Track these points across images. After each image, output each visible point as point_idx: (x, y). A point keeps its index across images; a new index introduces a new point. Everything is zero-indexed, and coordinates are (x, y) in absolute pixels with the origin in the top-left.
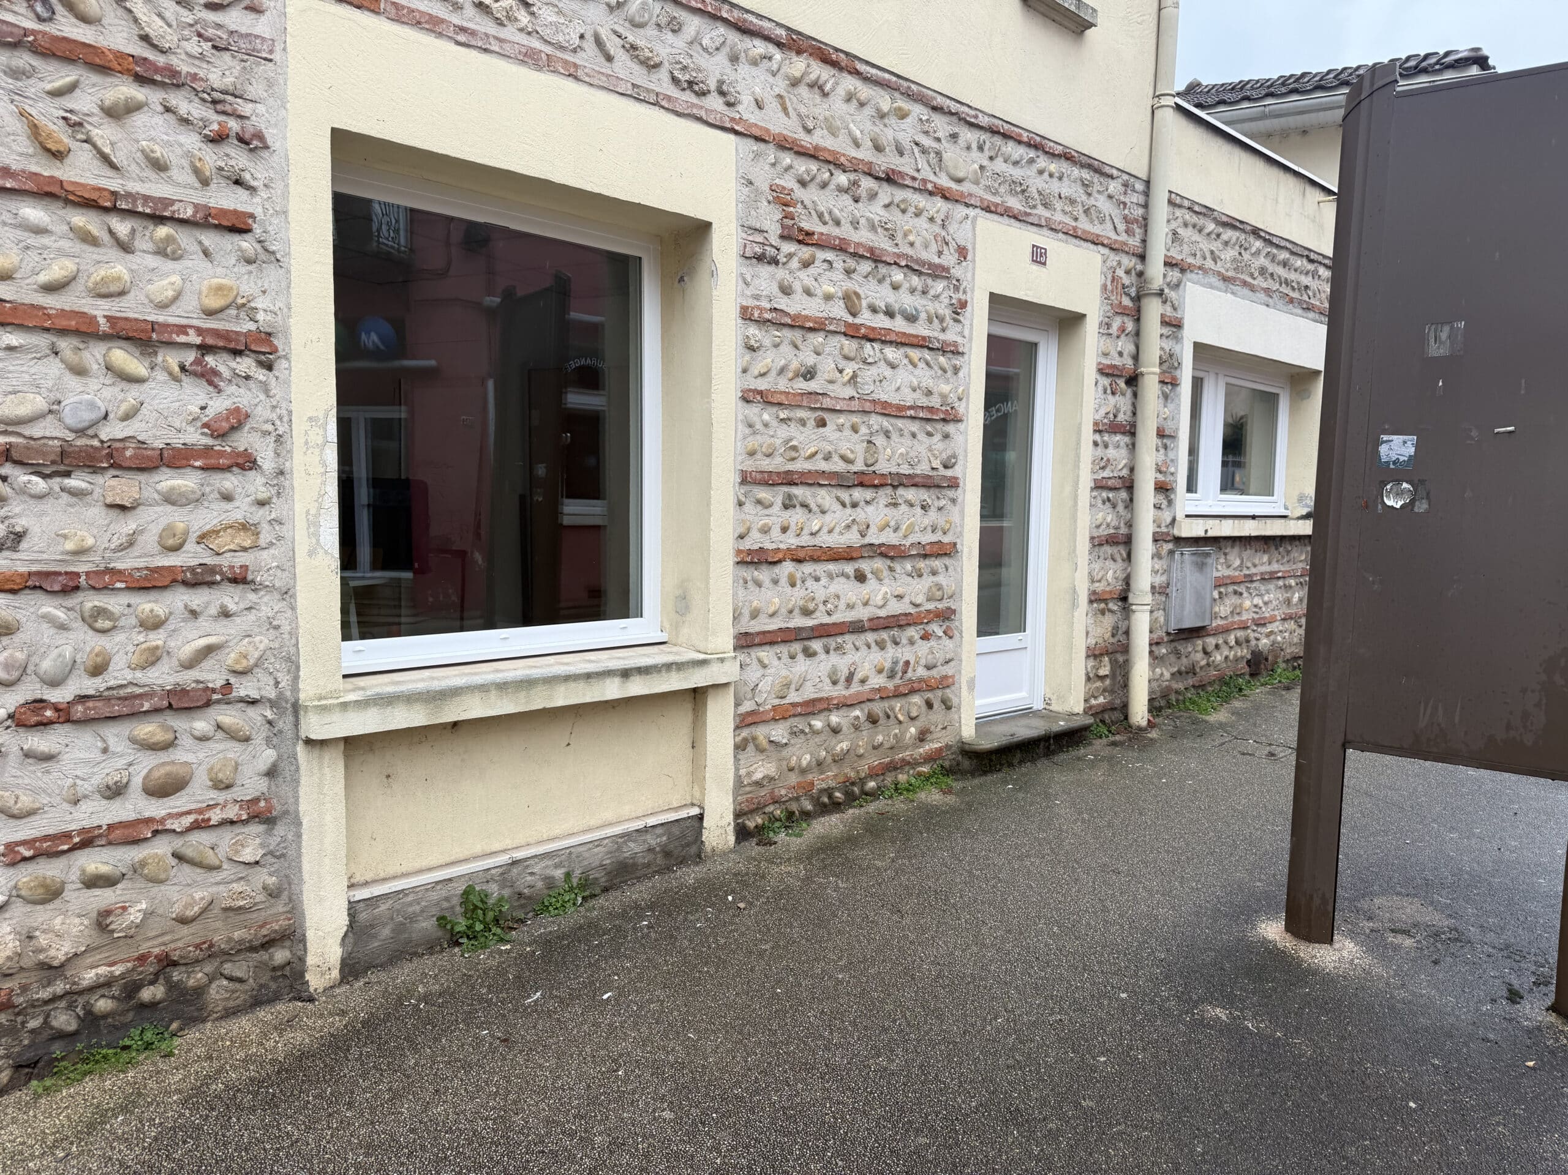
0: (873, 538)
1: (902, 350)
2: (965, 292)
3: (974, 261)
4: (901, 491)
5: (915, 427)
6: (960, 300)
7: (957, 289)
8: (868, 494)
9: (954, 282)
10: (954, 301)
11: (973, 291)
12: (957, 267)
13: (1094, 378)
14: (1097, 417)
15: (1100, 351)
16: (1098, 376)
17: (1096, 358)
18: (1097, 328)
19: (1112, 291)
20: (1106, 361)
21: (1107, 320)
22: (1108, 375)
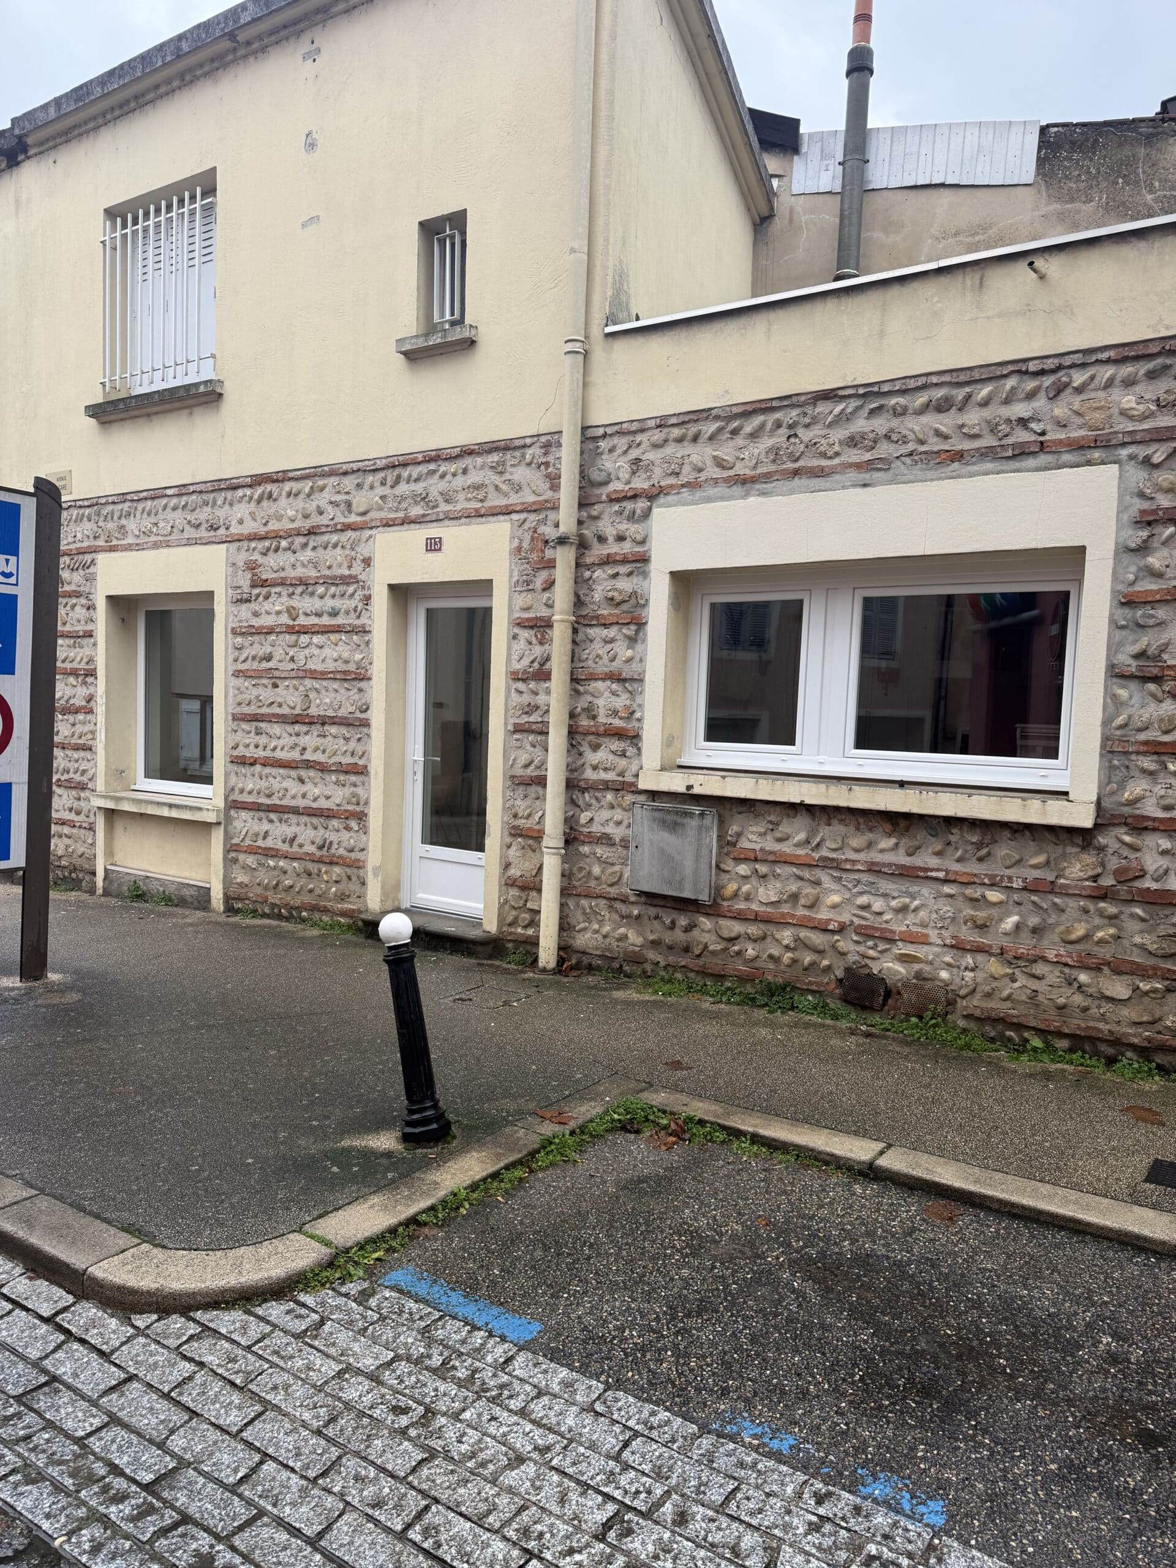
0: (308, 756)
1: (326, 636)
2: (369, 589)
3: (374, 566)
4: (326, 727)
5: (336, 685)
6: (365, 595)
7: (363, 588)
8: (305, 728)
9: (362, 584)
10: (362, 597)
11: (374, 586)
12: (363, 573)
13: (508, 633)
14: (517, 666)
15: (517, 608)
16: (517, 630)
17: (509, 615)
18: (510, 588)
19: (532, 550)
20: (526, 615)
21: (525, 577)
22: (532, 627)
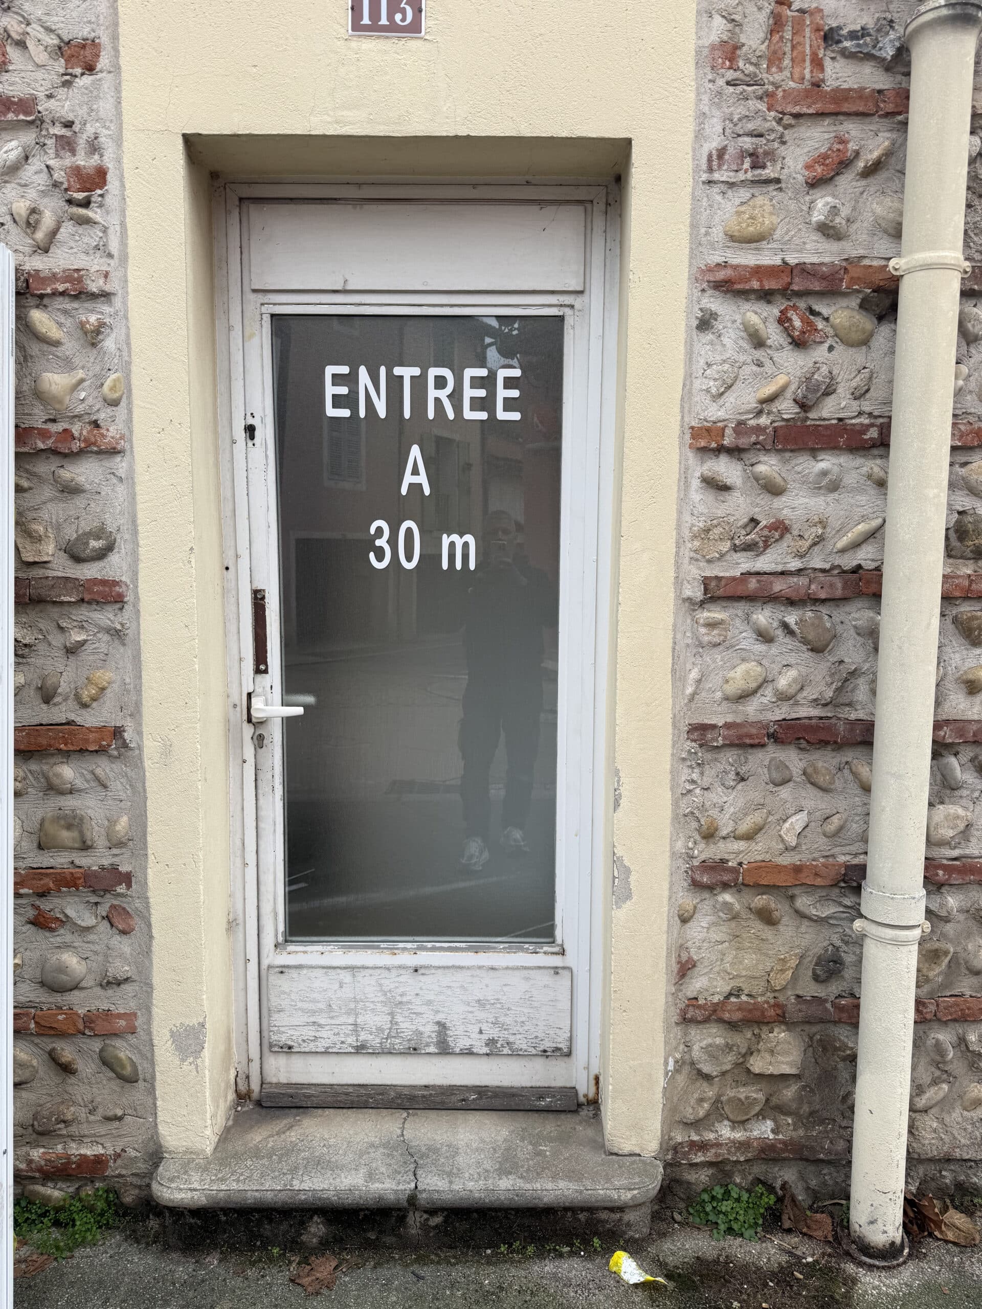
2: (94, 147)
3: (116, 69)
6: (77, 171)
7: (66, 145)
9: (58, 130)
10: (58, 176)
11: (119, 141)
12: (62, 92)
13: (688, 312)
14: (715, 412)
15: (718, 234)
16: (715, 303)
17: (692, 256)
18: (696, 170)
19: (774, 59)
20: (747, 258)
21: (747, 143)
22: (766, 296)
